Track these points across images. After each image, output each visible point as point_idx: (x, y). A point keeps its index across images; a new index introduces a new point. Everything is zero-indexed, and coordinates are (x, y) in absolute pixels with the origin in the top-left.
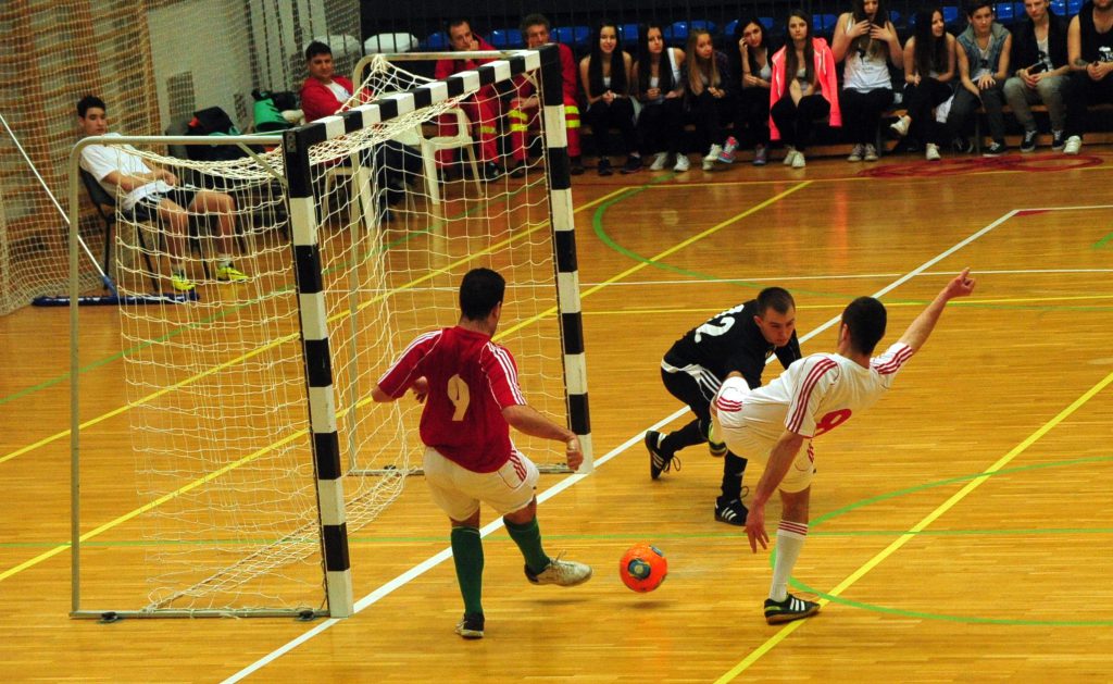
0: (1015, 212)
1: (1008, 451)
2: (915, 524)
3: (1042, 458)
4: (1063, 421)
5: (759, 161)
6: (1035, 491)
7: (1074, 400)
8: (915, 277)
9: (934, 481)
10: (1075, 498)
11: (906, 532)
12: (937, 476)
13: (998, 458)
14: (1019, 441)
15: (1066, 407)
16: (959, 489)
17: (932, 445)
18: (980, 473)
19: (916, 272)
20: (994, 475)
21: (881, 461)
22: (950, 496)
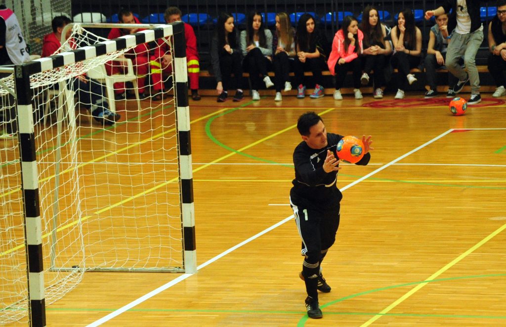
0: (452, 130)
1: (440, 268)
2: (384, 309)
3: (459, 273)
4: (473, 252)
5: (301, 96)
6: (455, 292)
7: (480, 240)
8: (391, 166)
9: (396, 284)
10: (479, 297)
11: (378, 314)
12: (396, 282)
13: (433, 273)
14: (446, 263)
15: (475, 244)
16: (409, 290)
17: (396, 264)
18: (423, 281)
19: (392, 163)
20: (430, 282)
21: (365, 272)
22: (405, 293)
